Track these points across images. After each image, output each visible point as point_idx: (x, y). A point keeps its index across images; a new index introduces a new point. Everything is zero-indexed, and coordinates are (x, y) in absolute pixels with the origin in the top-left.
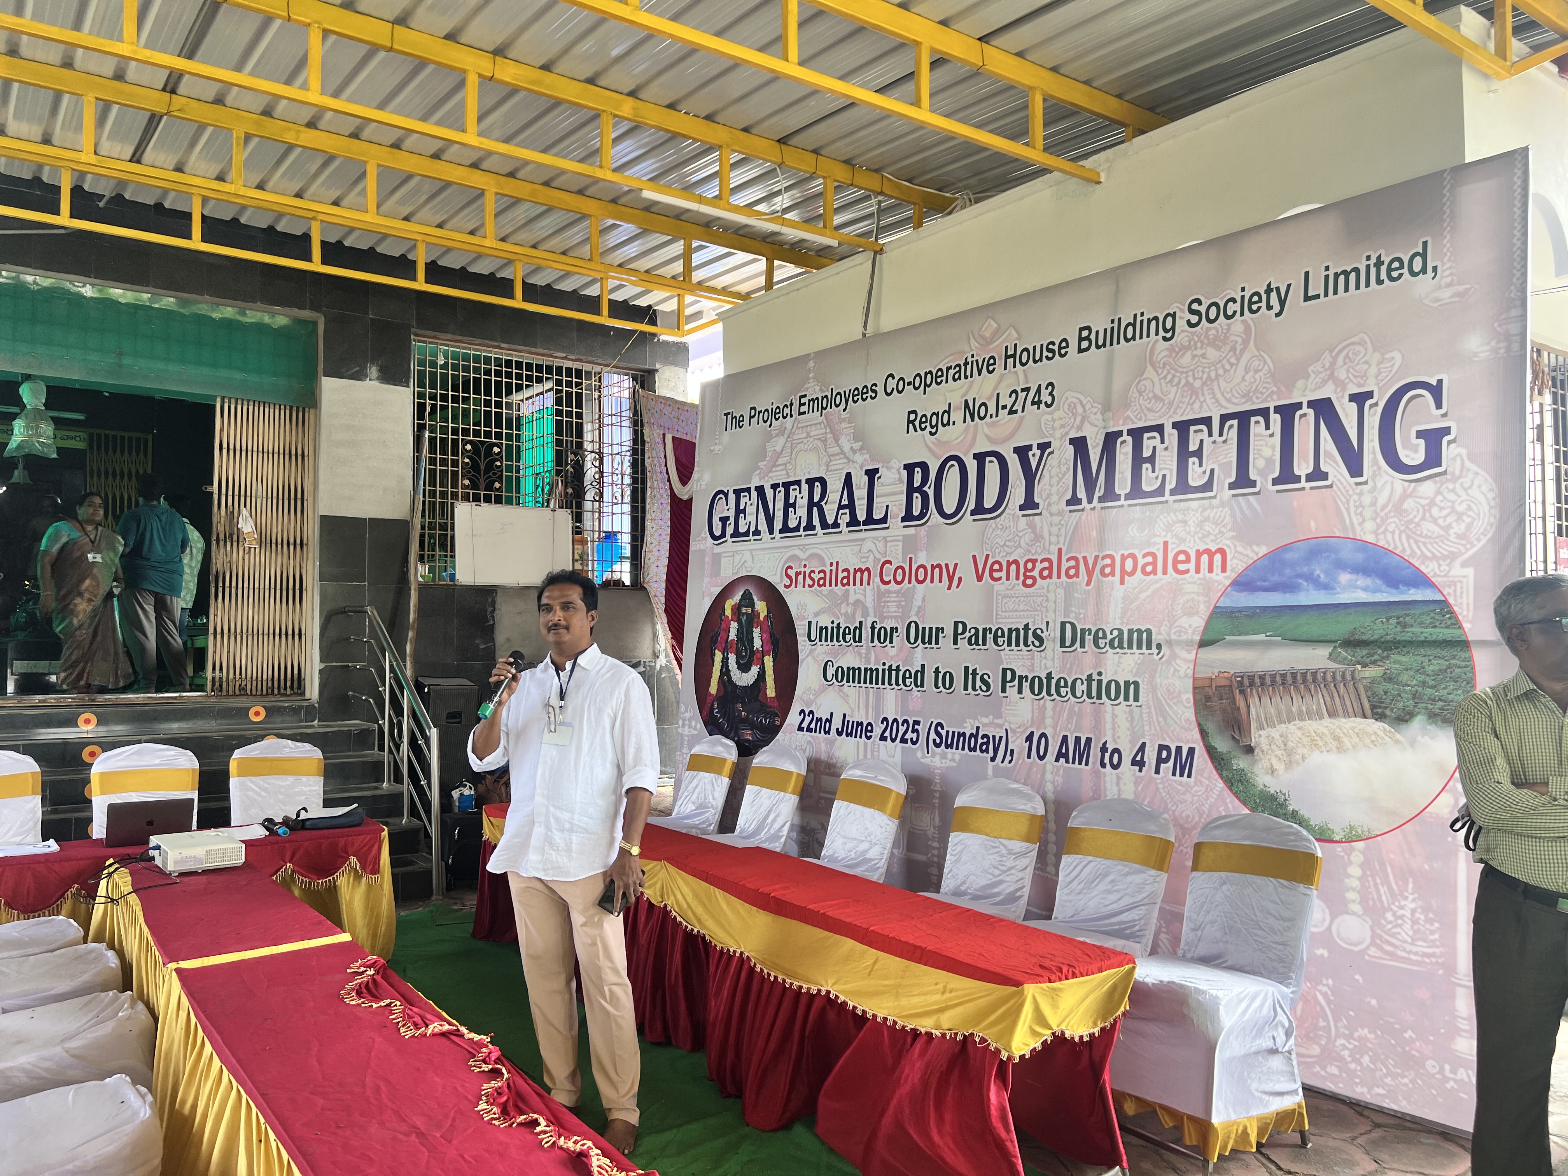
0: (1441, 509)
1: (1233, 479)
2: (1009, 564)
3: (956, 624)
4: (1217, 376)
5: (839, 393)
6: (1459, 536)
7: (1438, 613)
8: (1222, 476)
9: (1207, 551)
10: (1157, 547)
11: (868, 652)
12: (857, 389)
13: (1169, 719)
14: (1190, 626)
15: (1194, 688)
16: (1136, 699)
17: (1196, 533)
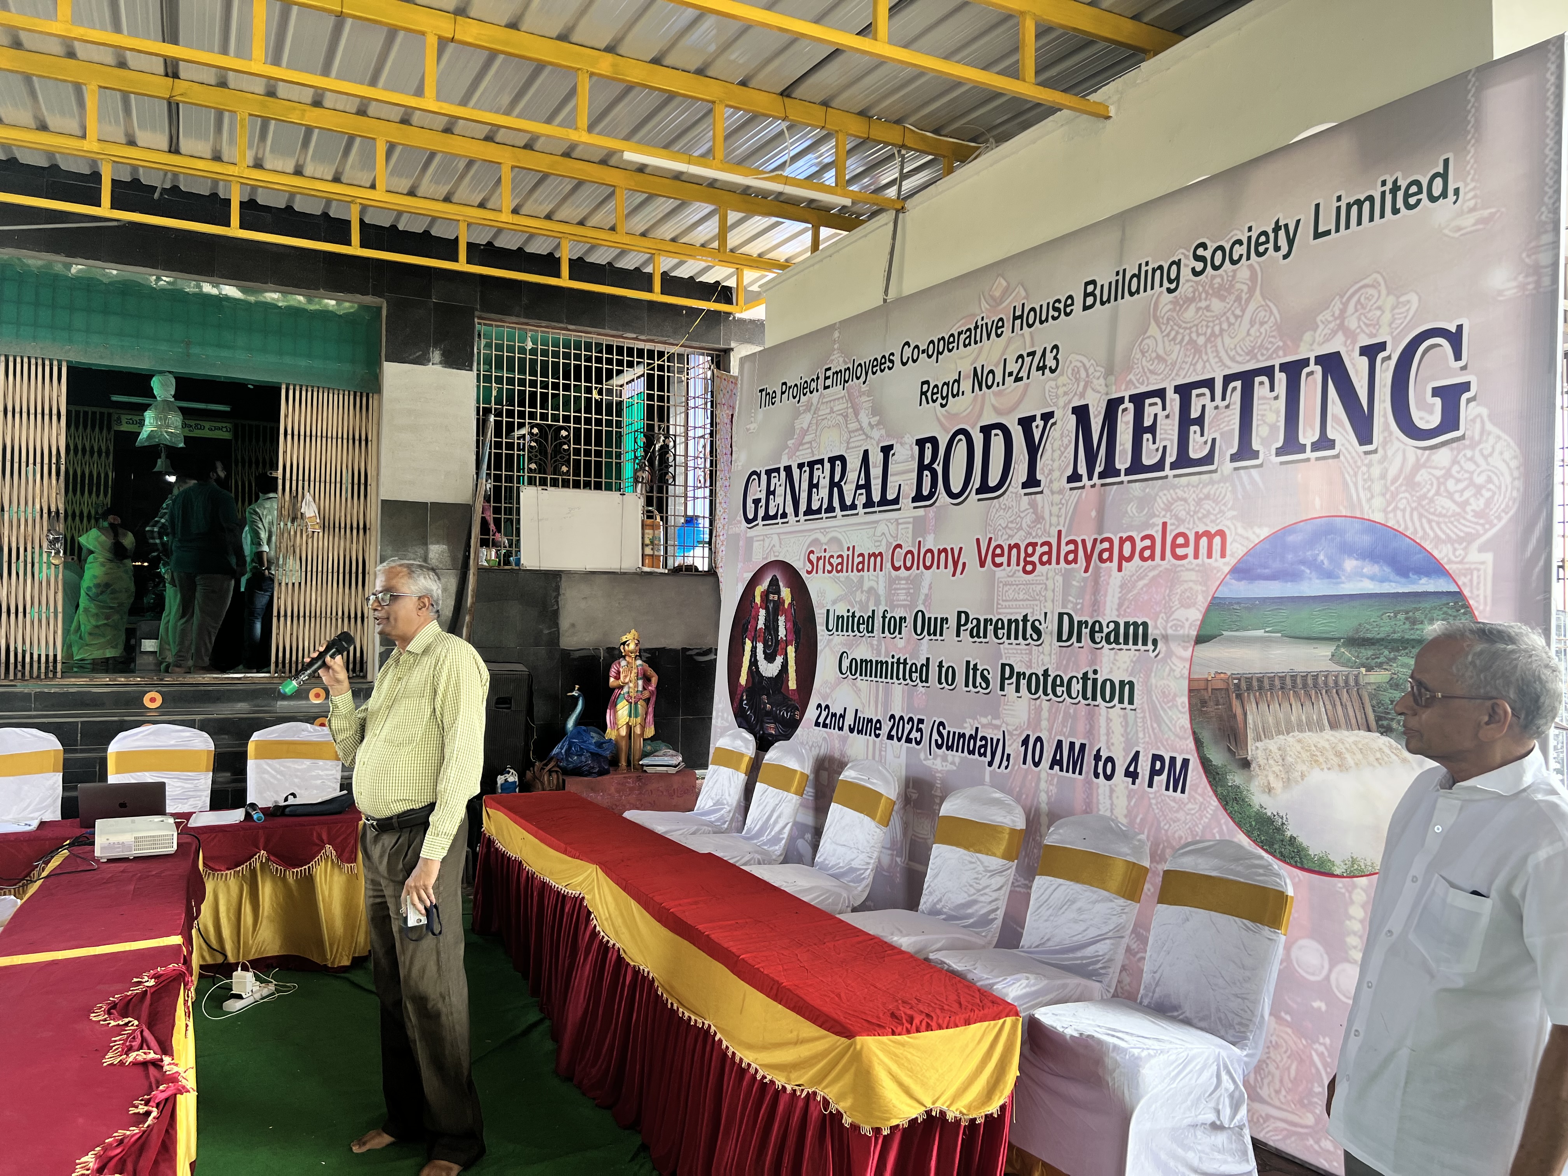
0: (1458, 481)
1: (1234, 450)
2: (1011, 548)
3: (959, 613)
4: (1222, 330)
5: (860, 365)
6: (1477, 514)
7: (1452, 608)
8: (1224, 448)
9: (1207, 533)
10: (1156, 528)
11: (879, 644)
12: (876, 359)
13: (1164, 725)
14: (1187, 620)
15: (1190, 691)
16: (1131, 702)
17: (1195, 512)
